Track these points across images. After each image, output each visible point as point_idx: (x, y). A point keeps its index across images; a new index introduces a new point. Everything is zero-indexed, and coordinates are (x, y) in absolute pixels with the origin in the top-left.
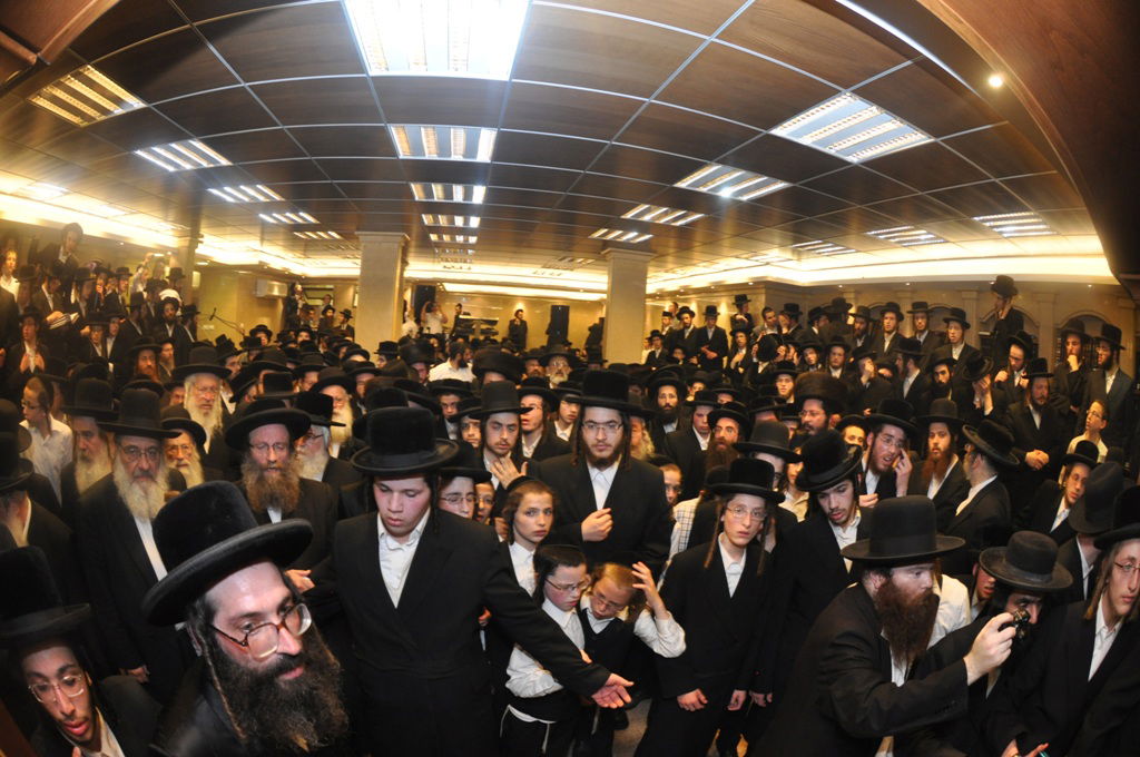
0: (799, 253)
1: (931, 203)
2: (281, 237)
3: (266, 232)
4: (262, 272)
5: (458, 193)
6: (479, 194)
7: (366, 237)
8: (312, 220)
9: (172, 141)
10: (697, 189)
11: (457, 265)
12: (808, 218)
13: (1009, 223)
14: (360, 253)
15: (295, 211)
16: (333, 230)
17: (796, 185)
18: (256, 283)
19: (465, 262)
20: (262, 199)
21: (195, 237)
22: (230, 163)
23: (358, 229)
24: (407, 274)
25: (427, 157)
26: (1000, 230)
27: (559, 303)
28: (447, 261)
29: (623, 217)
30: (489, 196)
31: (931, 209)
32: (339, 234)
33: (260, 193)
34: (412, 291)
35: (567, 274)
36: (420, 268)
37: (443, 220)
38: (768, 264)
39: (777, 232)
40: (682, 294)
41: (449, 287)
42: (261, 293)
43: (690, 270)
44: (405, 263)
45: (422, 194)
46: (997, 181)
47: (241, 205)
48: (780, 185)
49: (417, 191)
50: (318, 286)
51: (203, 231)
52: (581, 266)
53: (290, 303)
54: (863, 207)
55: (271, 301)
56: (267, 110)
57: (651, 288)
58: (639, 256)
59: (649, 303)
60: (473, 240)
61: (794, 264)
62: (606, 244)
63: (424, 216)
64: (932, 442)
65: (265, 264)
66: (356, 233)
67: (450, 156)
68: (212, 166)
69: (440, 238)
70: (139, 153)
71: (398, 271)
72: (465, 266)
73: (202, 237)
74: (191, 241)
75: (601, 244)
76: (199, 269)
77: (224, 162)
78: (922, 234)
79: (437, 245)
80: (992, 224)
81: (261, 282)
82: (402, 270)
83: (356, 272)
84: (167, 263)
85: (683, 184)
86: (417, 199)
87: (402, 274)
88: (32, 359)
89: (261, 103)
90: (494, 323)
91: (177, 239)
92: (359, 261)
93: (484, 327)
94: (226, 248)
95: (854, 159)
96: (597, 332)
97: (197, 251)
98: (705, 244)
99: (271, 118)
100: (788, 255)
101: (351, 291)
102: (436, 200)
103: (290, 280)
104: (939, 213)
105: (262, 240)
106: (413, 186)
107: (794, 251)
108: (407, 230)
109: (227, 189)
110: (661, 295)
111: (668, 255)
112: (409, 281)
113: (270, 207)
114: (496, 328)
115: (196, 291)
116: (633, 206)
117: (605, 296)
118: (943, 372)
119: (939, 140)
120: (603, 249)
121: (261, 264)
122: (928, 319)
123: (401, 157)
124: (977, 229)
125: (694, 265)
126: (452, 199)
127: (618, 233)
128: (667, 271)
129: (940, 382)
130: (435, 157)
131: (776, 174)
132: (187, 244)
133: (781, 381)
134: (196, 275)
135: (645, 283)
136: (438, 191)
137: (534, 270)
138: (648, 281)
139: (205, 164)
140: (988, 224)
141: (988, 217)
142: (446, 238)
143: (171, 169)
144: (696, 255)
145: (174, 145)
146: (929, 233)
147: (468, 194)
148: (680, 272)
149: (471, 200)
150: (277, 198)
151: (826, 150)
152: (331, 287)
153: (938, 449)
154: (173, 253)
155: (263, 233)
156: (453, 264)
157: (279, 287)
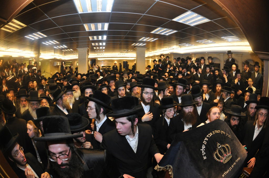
0: (181, 46)
1: (211, 35)
2: (59, 51)
3: (55, 51)
4: (55, 60)
5: (100, 38)
6: (105, 37)
7: (79, 49)
8: (66, 47)
9: (33, 33)
10: (156, 33)
11: (100, 54)
12: (182, 38)
13: (230, 39)
14: (78, 53)
15: (62, 45)
16: (71, 49)
17: (179, 31)
18: (54, 63)
19: (102, 53)
20: (55, 43)
21: (39, 54)
22: (47, 36)
23: (77, 48)
25: (93, 30)
26: (228, 40)
27: (125, 61)
28: (98, 53)
29: (139, 40)
30: (108, 38)
31: (211, 36)
32: (72, 49)
33: (54, 42)
34: (90, 61)
35: (126, 54)
36: (92, 55)
37: (97, 44)
38: (173, 49)
39: (175, 42)
40: (154, 57)
41: (99, 59)
42: (55, 65)
43: (155, 51)
44: (88, 54)
45: (92, 39)
46: (226, 29)
47: (50, 45)
48: (175, 31)
49: (91, 38)
50: (68, 62)
51: (41, 52)
52: (129, 52)
53: (62, 66)
54: (195, 35)
55: (58, 66)
56: (55, 23)
57: (146, 56)
58: (145, 49)
59: (146, 59)
60: (104, 48)
61: (180, 49)
62: (135, 46)
63: (92, 43)
64: (217, 88)
65: (56, 58)
66: (77, 49)
67: (98, 30)
68: (42, 37)
69: (96, 48)
70: (26, 37)
71: (87, 57)
72: (102, 54)
73: (41, 54)
74: (38, 55)
75: (134, 47)
76: (40, 61)
77: (45, 36)
78: (209, 41)
79: (96, 50)
80: (226, 39)
81: (55, 62)
82: (88, 56)
83: (77, 58)
84: (33, 61)
85: (153, 32)
86: (91, 40)
87: (88, 57)
88: (5, 88)
89: (54, 22)
90: (110, 66)
91: (35, 55)
92: (78, 55)
93: (108, 68)
94: (46, 55)
95: (192, 25)
96: (134, 67)
97: (40, 57)
98: (158, 45)
99: (56, 25)
100: (178, 47)
101: (76, 62)
102: (95, 40)
103: (62, 61)
104: (213, 36)
105: (54, 53)
106: (89, 37)
107: (179, 46)
108: (88, 47)
109: (47, 42)
110: (149, 57)
111: (150, 48)
112: (89, 58)
113: (56, 45)
114: (110, 68)
115: (40, 66)
116: (141, 38)
117: (135, 58)
118: (217, 72)
119: (212, 21)
120: (135, 48)
122: (212, 60)
123: (87, 31)
124: (222, 40)
125: (156, 50)
126: (99, 39)
127: (138, 44)
128: (150, 52)
129: (216, 74)
130: (95, 30)
131: (174, 29)
132: (37, 56)
133: (179, 76)
134: (40, 62)
135: (145, 55)
136: (95, 38)
138: (145, 54)
139: (41, 37)
140: (225, 39)
141: (225, 37)
142: (98, 48)
143: (33, 39)
144: (156, 48)
145: (34, 34)
146: (211, 41)
147: (102, 38)
148: (153, 52)
149: (103, 39)
150: (58, 43)
151: (185, 23)
152: (71, 62)
153: (219, 90)
154: (34, 58)
155: (54, 51)
156: (99, 54)
157: (59, 63)
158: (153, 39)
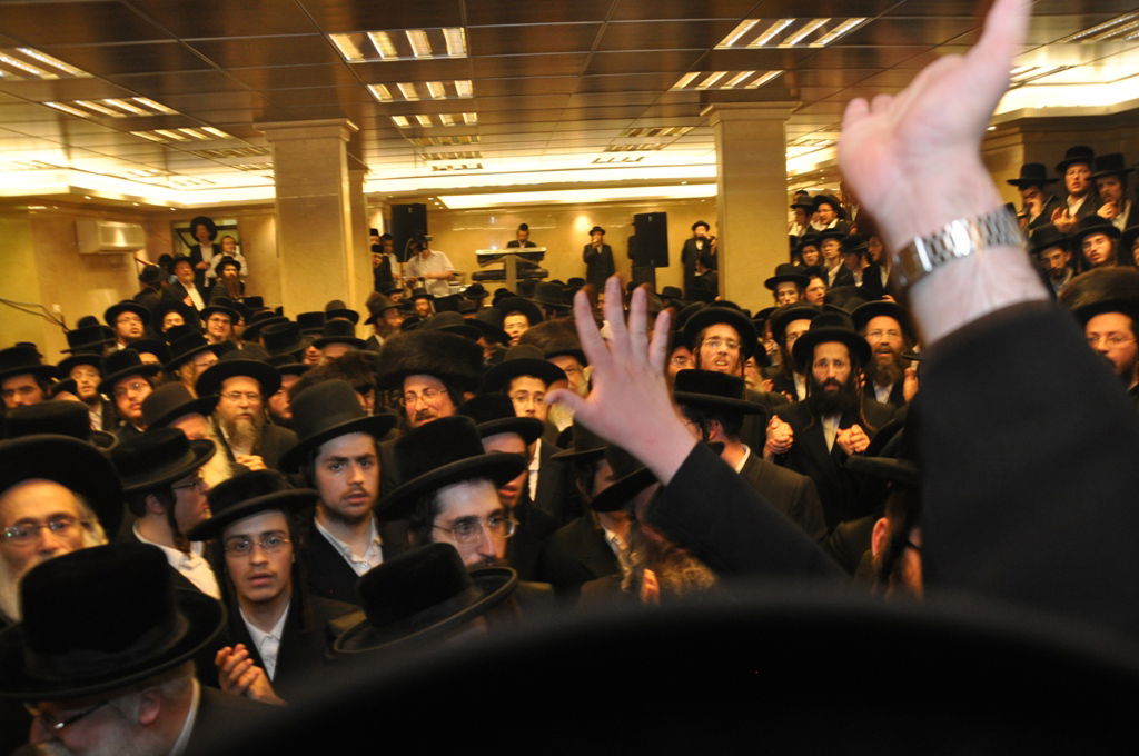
3: (68, 130)
4: (79, 210)
6: (456, 41)
8: (162, 108)
11: (456, 163)
18: (74, 226)
23: (258, 120)
24: (369, 188)
27: (651, 209)
28: (436, 159)
29: (718, 47)
30: (472, 41)
34: (384, 215)
35: (651, 157)
36: (390, 175)
37: (408, 92)
41: (452, 202)
42: (94, 245)
44: (358, 169)
52: (671, 141)
58: (766, 111)
60: (470, 118)
63: (371, 88)
65: (85, 191)
69: (412, 120)
71: (346, 186)
72: (471, 163)
75: (697, 99)
79: (409, 132)
81: (83, 225)
87: (355, 188)
93: (521, 265)
102: (382, 59)
103: (145, 217)
105: (67, 147)
112: (374, 199)
113: (66, 89)
114: (543, 264)
116: (731, 26)
120: (703, 107)
121: (76, 192)
126: (411, 53)
127: (717, 76)
137: (595, 156)
138: (789, 153)
142: (423, 120)
147: (437, 45)
149: (443, 52)
152: (233, 222)
155: (65, 135)
156: (447, 163)
157: (123, 230)
158: (829, 28)
